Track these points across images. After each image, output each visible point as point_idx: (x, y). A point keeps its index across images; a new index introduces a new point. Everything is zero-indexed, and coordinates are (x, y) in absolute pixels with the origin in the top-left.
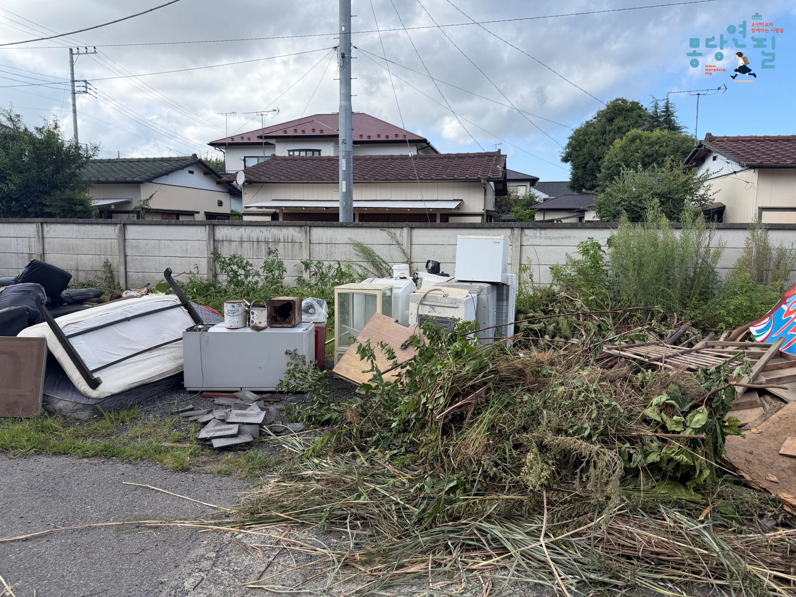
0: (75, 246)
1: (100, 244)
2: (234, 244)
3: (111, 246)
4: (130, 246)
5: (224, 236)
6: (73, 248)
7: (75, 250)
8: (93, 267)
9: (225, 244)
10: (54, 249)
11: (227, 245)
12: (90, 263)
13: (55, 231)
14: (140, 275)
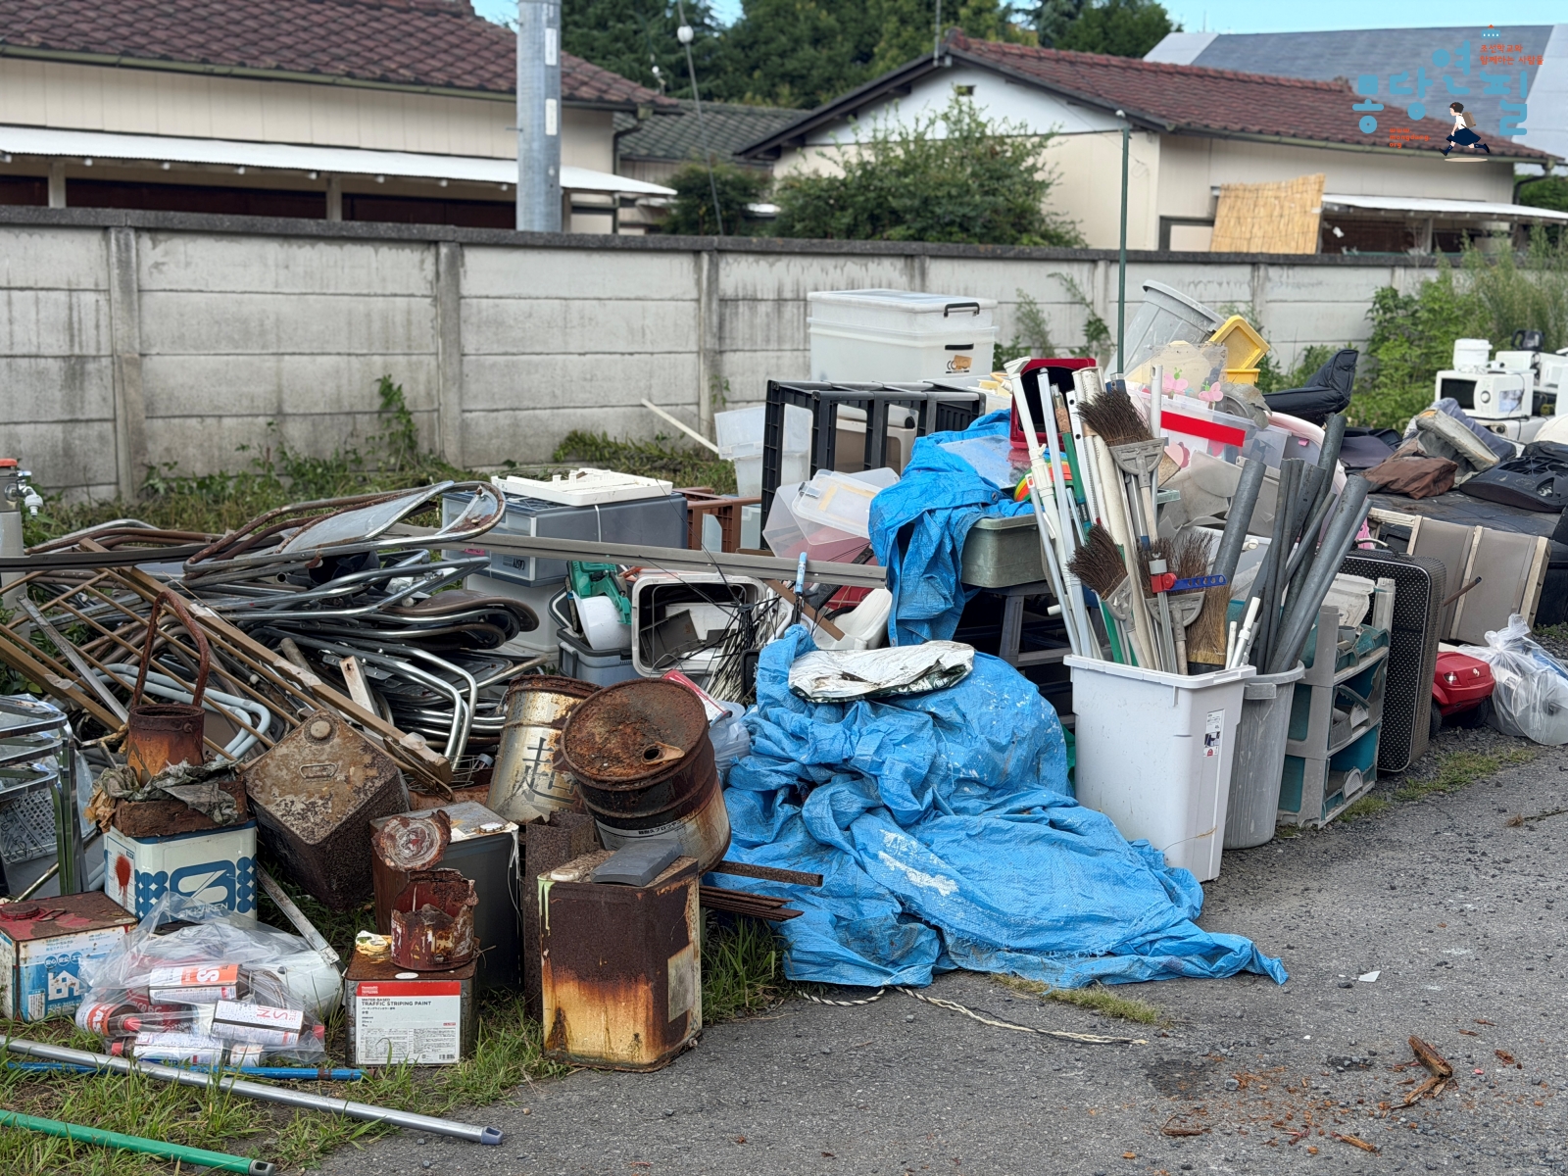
0: (269, 323)
1: (368, 315)
2: (762, 308)
3: (409, 322)
4: (474, 319)
5: (740, 285)
6: (263, 333)
7: (272, 337)
8: (339, 400)
9: (741, 310)
10: (182, 337)
11: (747, 312)
12: (330, 387)
13: (188, 264)
14: (503, 419)
